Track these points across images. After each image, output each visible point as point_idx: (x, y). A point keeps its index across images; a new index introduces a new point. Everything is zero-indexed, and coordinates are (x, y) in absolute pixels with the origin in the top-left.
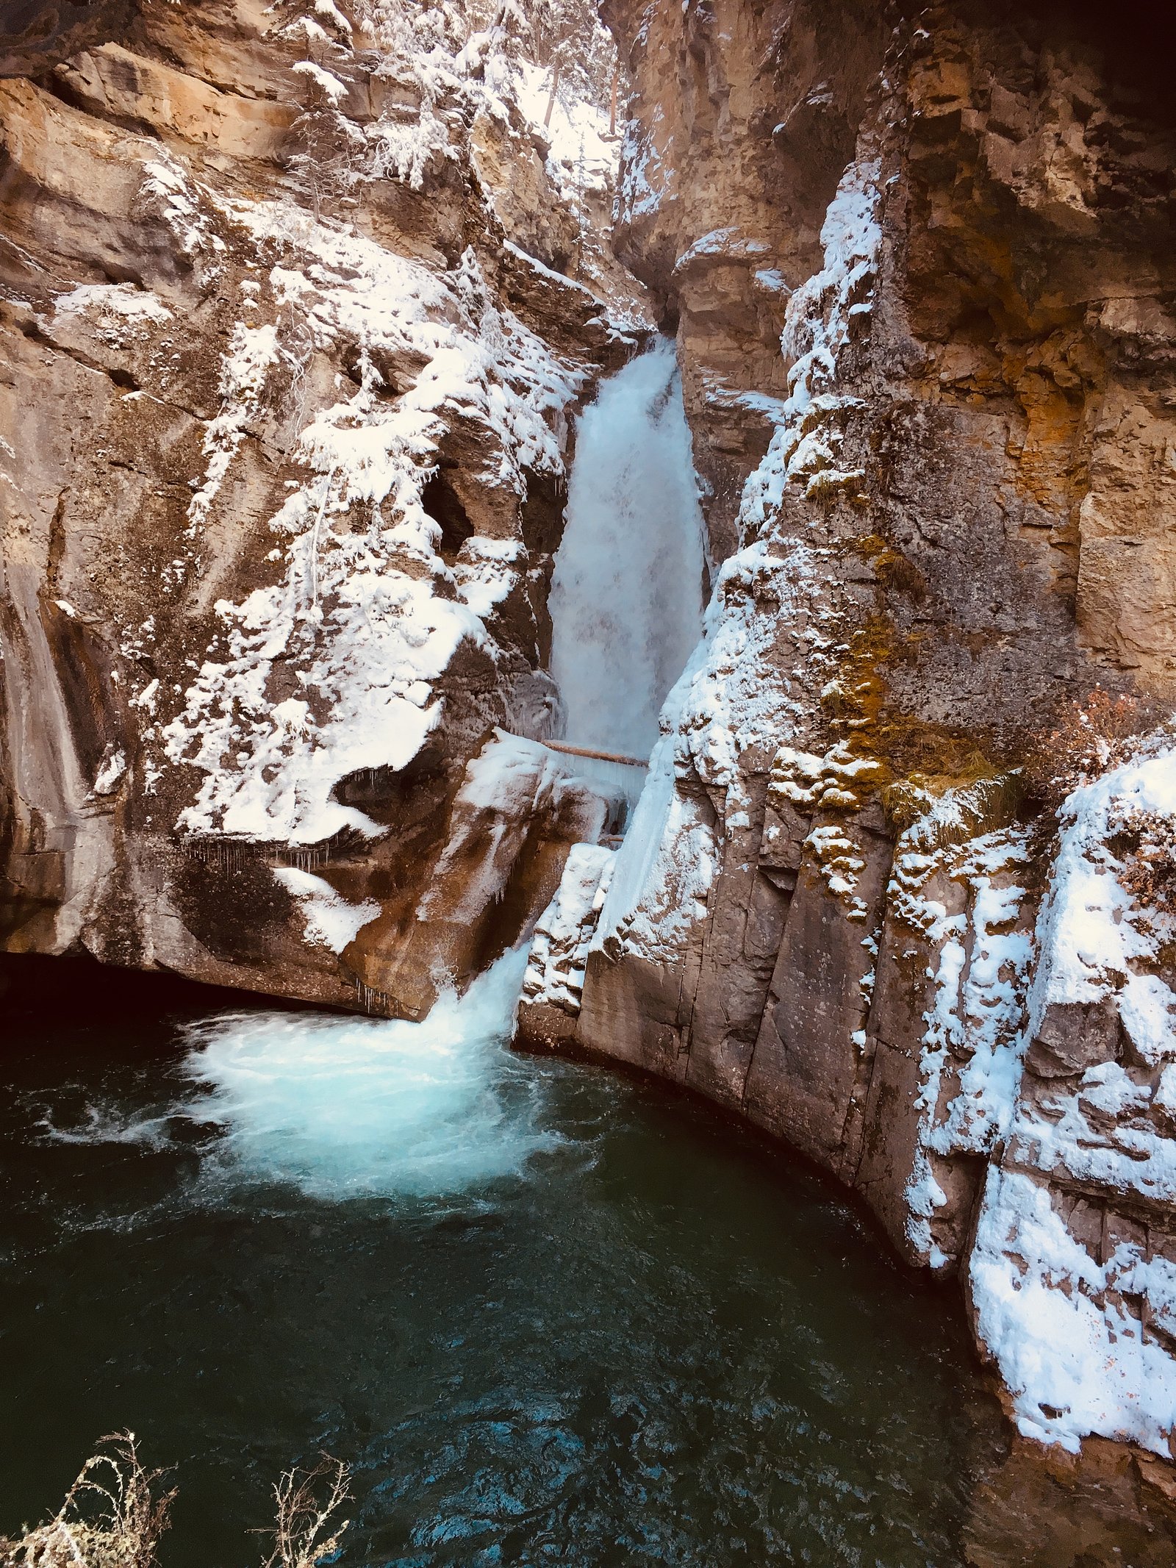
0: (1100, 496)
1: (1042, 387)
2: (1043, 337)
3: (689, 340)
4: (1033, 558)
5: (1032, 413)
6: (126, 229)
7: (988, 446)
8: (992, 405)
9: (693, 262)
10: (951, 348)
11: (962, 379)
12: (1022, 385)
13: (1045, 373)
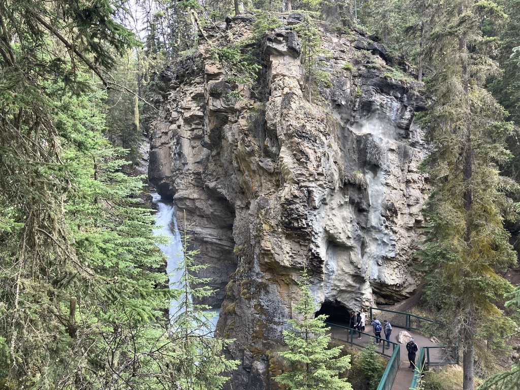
2: (283, 276)
3: (177, 211)
4: (284, 309)
5: (281, 286)
7: (275, 290)
8: (274, 283)
9: (179, 197)
10: (267, 274)
11: (269, 278)
13: (283, 281)
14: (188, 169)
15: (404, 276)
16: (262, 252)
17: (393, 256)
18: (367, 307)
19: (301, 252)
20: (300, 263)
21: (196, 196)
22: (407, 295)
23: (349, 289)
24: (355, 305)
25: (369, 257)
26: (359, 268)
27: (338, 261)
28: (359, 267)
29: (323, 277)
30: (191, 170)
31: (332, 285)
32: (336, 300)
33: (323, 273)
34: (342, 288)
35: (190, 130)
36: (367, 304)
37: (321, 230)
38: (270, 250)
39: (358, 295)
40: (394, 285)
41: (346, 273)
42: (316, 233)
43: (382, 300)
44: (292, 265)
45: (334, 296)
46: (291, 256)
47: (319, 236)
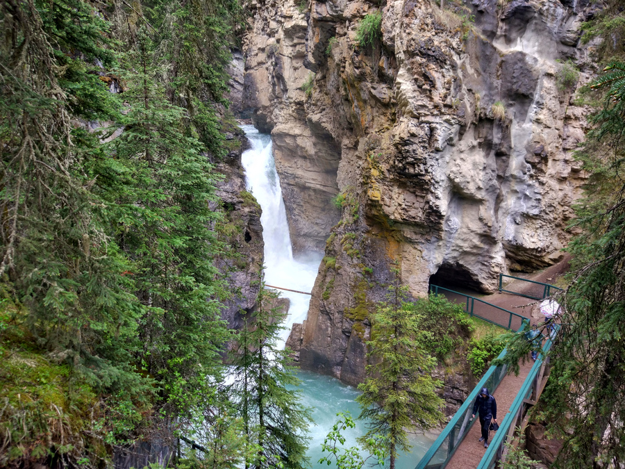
0: (405, 262)
5: (390, 243)
8: (383, 239)
9: (278, 132)
10: (374, 228)
11: (377, 234)
12: (388, 237)
13: (393, 237)
14: (289, 98)
15: (549, 238)
16: (369, 202)
17: (536, 213)
18: (497, 273)
19: (417, 205)
20: (414, 218)
21: (297, 131)
22: (551, 262)
23: (475, 251)
24: (481, 270)
25: (504, 213)
26: (490, 227)
27: (463, 217)
28: (489, 225)
29: (442, 235)
30: (292, 98)
31: (454, 245)
32: (458, 263)
33: (442, 231)
34: (465, 250)
35: (291, 46)
36: (497, 269)
37: (443, 177)
38: (378, 201)
39: (486, 259)
40: (534, 249)
41: (472, 232)
42: (437, 182)
43: (518, 267)
44: (404, 219)
45: (455, 257)
46: (403, 209)
47: (440, 186)
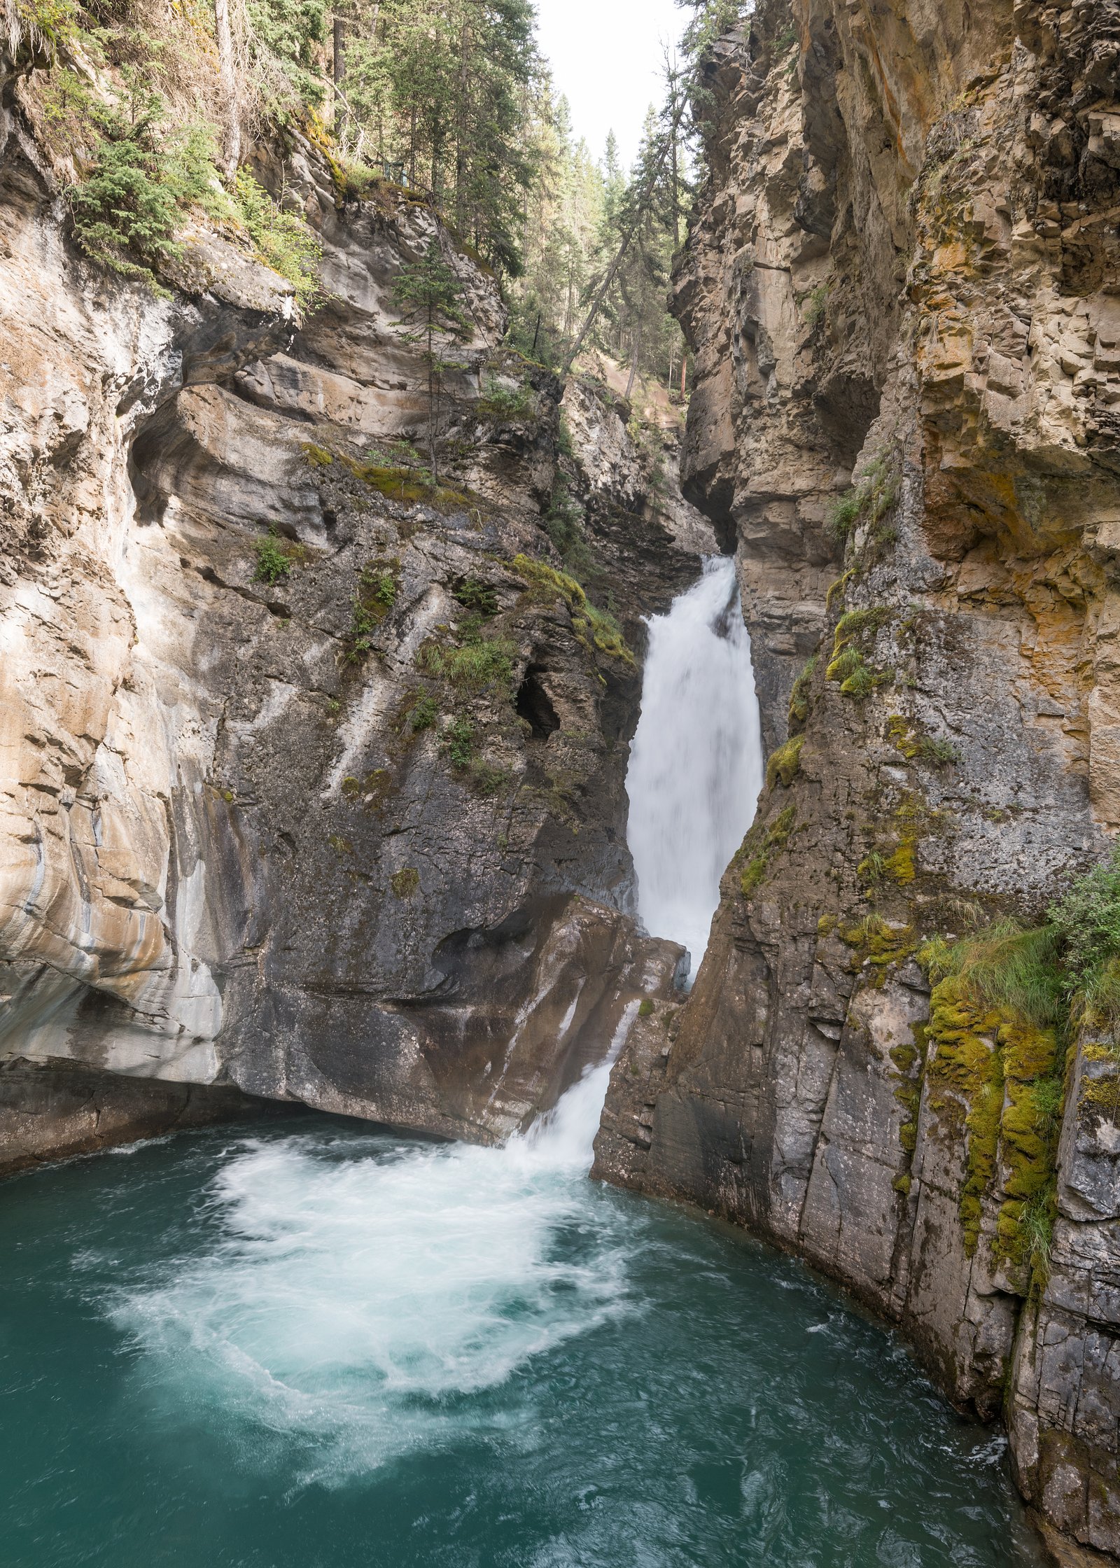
0: (1106, 690)
1: (1048, 597)
2: (1048, 555)
3: (745, 562)
4: (1047, 744)
5: (1040, 619)
6: (285, 494)
7: (1003, 647)
8: (1005, 612)
9: (747, 499)
10: (967, 566)
11: (977, 592)
12: (1028, 596)
13: (1050, 586)
14: (780, 386)
21: (802, 483)
30: (786, 385)
35: (788, 232)
38: (960, 380)
